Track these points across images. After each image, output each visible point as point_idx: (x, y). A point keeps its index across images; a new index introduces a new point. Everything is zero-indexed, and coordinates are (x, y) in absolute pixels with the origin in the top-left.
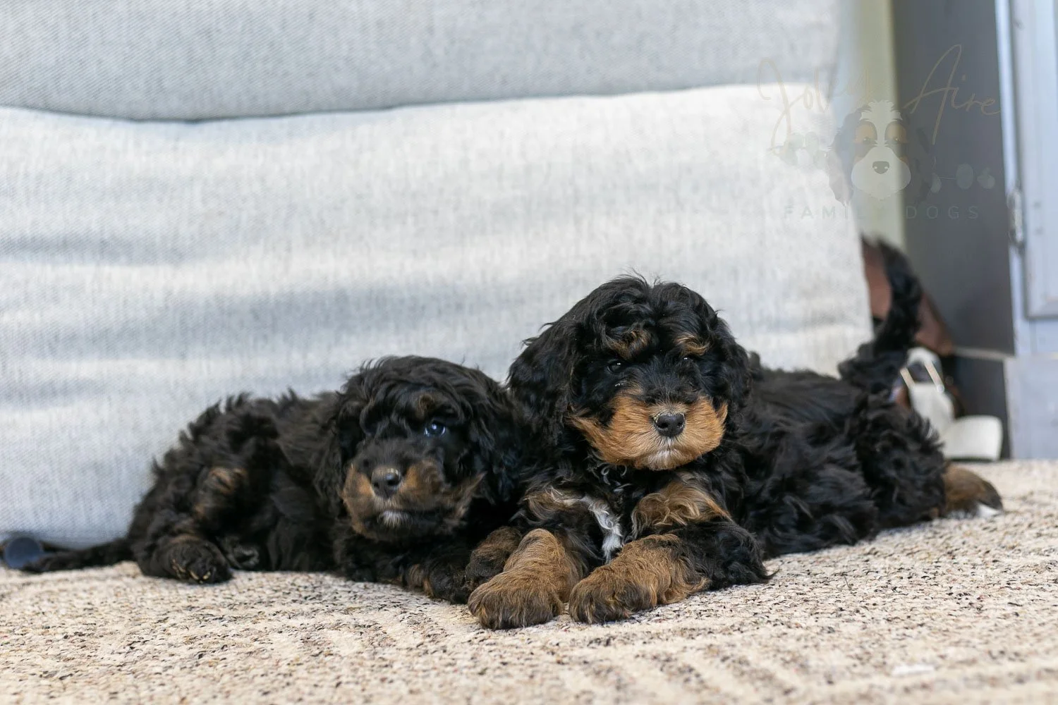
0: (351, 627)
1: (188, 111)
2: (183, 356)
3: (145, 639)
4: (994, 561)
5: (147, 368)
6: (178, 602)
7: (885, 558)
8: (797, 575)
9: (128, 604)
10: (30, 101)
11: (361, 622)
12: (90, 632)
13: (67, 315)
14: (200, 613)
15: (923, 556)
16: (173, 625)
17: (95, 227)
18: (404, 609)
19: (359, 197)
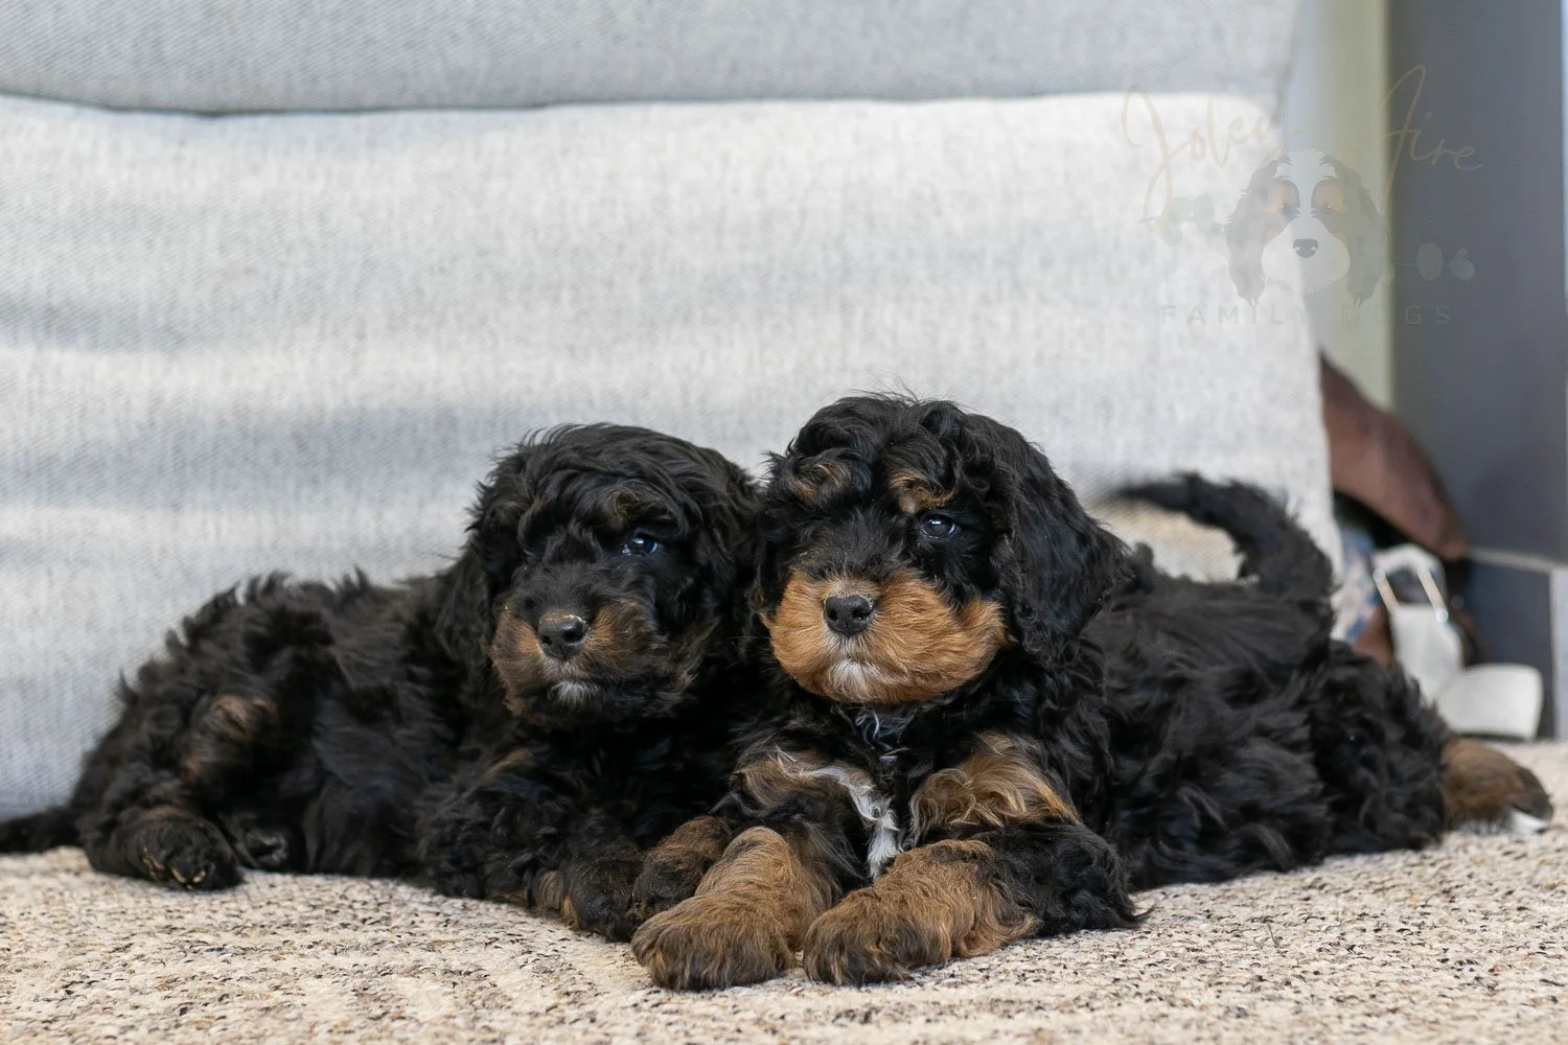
0: (438, 973)
1: (203, 97)
2: (176, 507)
3: (91, 979)
4: (1520, 909)
5: (115, 524)
6: (149, 919)
7: (1337, 895)
8: (1189, 918)
9: (66, 918)
11: (455, 965)
14: (185, 938)
15: (1402, 894)
16: (140, 957)
17: (38, 285)
18: (529, 946)
19: (482, 253)
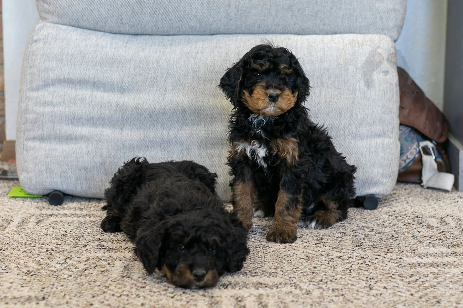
5: (107, 132)
10: (72, 24)
12: (56, 249)
13: (79, 110)
17: (92, 77)
